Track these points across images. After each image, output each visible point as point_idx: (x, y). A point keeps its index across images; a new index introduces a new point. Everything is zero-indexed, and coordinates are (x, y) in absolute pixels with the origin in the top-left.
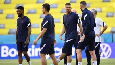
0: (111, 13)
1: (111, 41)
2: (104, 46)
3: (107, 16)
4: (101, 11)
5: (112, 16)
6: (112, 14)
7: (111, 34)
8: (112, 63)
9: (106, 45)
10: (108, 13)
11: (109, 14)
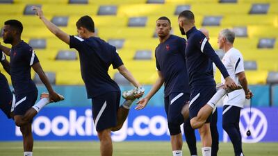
0: (266, 39)
1: (267, 102)
2: (250, 115)
3: (259, 46)
4: (245, 36)
5: (271, 47)
6: (269, 42)
7: (268, 87)
8: (269, 152)
9: (256, 112)
10: (260, 40)
11: (264, 42)
